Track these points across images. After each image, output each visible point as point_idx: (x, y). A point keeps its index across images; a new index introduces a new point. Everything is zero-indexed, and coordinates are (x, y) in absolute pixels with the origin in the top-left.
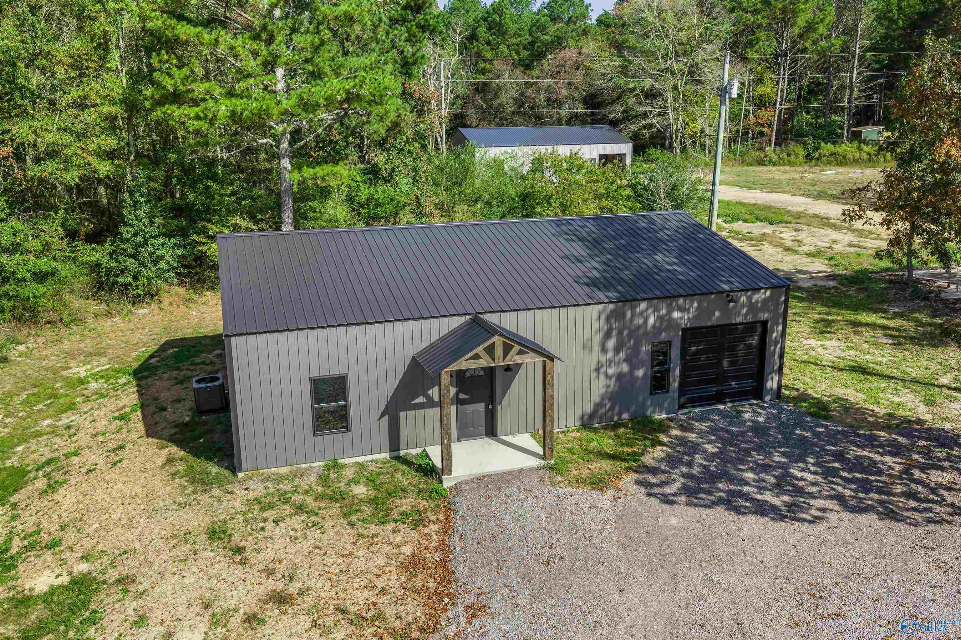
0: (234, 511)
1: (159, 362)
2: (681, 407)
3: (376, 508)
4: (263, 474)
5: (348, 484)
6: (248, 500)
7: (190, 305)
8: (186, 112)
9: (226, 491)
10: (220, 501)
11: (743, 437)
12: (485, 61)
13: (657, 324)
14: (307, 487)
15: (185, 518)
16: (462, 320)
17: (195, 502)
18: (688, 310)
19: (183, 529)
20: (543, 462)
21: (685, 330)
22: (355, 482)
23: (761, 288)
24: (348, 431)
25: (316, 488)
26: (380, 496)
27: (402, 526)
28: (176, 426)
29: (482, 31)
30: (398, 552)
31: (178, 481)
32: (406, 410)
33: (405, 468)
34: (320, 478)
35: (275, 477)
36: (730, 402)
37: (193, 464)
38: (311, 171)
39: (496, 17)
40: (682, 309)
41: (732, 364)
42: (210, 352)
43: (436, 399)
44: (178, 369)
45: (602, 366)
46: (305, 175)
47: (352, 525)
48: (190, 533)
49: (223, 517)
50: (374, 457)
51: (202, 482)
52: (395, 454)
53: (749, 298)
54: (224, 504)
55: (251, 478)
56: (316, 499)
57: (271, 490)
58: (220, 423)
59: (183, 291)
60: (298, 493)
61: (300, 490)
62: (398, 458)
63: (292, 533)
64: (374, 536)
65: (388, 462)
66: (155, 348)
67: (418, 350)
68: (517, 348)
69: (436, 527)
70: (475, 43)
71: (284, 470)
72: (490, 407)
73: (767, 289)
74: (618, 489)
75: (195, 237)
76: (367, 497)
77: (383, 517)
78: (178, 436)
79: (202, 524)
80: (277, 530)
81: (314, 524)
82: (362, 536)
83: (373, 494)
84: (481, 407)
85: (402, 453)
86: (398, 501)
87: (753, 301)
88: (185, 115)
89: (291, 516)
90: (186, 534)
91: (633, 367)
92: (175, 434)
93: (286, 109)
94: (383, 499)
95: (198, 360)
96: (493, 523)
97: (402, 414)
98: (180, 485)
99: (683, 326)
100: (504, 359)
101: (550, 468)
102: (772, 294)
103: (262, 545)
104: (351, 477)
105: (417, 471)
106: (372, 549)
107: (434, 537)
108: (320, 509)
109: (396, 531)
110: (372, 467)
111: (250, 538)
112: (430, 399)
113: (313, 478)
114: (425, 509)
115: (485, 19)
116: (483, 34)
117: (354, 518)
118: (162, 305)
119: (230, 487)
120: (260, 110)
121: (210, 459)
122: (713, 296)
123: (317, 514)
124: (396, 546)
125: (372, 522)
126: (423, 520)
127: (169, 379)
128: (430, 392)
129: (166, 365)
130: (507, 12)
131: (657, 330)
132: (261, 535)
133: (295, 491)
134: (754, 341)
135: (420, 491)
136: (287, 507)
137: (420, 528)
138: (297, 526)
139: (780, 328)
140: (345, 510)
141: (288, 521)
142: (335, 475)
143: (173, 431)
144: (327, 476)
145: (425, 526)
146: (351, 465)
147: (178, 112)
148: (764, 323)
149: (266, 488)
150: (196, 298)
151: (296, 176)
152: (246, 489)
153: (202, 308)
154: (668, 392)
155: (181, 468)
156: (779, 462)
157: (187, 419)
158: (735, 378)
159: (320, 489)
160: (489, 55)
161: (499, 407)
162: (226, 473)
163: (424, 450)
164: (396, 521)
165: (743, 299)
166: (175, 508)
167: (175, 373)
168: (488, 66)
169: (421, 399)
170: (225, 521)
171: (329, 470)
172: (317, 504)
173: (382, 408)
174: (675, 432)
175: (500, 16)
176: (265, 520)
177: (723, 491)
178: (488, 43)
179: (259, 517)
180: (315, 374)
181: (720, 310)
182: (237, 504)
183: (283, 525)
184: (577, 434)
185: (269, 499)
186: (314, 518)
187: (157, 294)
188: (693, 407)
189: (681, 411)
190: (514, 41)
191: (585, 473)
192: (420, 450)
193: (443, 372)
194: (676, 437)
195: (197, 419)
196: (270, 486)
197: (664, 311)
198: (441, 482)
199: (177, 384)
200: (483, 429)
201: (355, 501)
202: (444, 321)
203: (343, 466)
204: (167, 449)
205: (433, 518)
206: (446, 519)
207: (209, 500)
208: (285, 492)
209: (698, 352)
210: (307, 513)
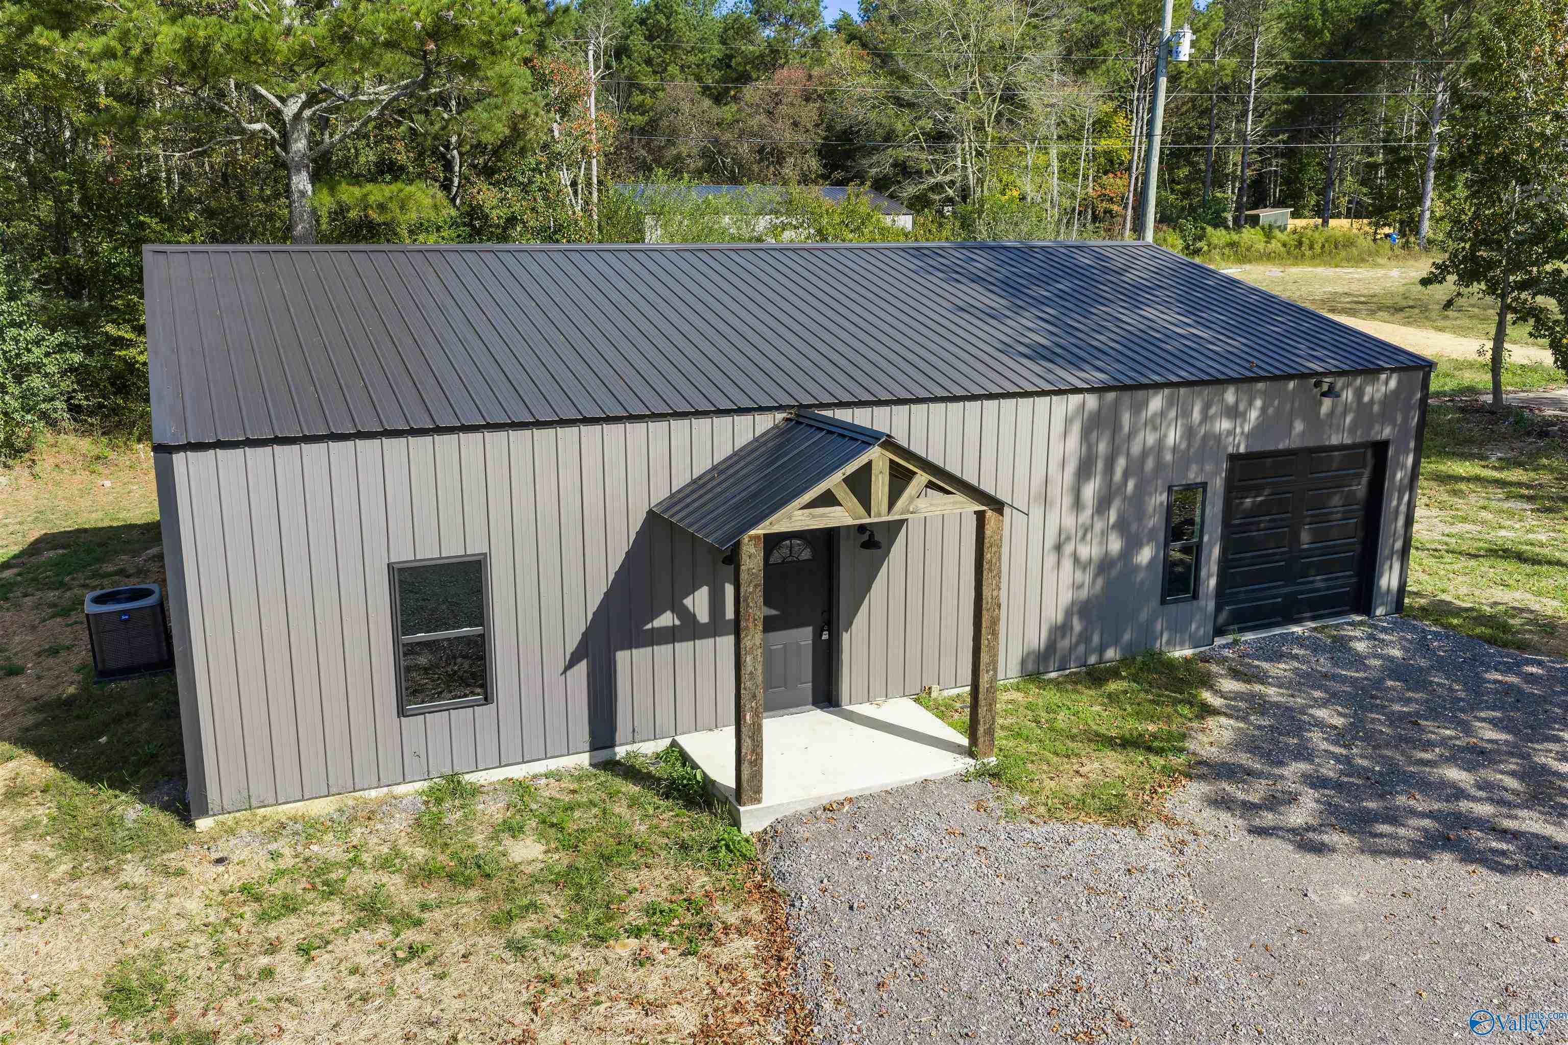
0: (183, 924)
1: (19, 574)
2: (1219, 631)
3: (577, 899)
4: (265, 819)
5: (495, 837)
6: (223, 893)
7: (100, 468)
8: (81, 46)
9: (166, 871)
10: (145, 895)
11: (1378, 689)
12: (643, 92)
13: (1184, 446)
14: (385, 849)
15: (43, 950)
16: (765, 423)
17: (75, 905)
18: (1243, 416)
19: (35, 984)
20: (972, 762)
21: (1234, 458)
22: (515, 831)
23: (1382, 370)
24: (487, 700)
25: (407, 850)
26: (581, 863)
27: (654, 947)
28: (38, 709)
29: (638, 42)
30: (662, 1024)
31: (29, 846)
32: (630, 647)
33: (633, 789)
34: (418, 823)
35: (299, 827)
36: (1313, 619)
37: (77, 801)
38: (357, 191)
39: (661, 18)
40: (1233, 413)
41: (1318, 535)
42: (135, 553)
43: (703, 616)
44: (62, 585)
45: (1068, 539)
46: (344, 197)
47: (518, 948)
48: (53, 997)
49: (153, 942)
50: (553, 764)
51: (98, 846)
52: (603, 755)
53: (1359, 394)
54: (157, 906)
55: (231, 832)
56: (412, 879)
57: (287, 862)
58: (153, 697)
59: (85, 445)
60: (362, 866)
61: (366, 858)
62: (611, 766)
63: (352, 983)
64: (583, 979)
65: (589, 778)
66: (15, 549)
67: (661, 493)
68: (922, 478)
69: (749, 944)
70: (625, 60)
71: (320, 807)
72: (825, 636)
73: (1393, 370)
74: (1169, 821)
75: (110, 329)
76: (549, 869)
77: (598, 922)
78: (43, 730)
79: (91, 968)
80: (310, 975)
81: (413, 952)
82: (551, 980)
83: (561, 860)
84: (804, 636)
85: (621, 752)
86: (631, 875)
87: (1366, 399)
88: (81, 52)
89: (345, 932)
90: (40, 1000)
91: (1132, 544)
92: (37, 726)
93: (304, 45)
94: (591, 871)
95: (110, 568)
96: (898, 926)
97: (622, 657)
98: (34, 857)
99: (1230, 450)
100: (891, 505)
101: (993, 775)
102: (1399, 382)
103: (266, 1022)
104: (499, 818)
105: (667, 796)
106: (585, 1018)
107: (751, 974)
108: (424, 907)
109: (641, 960)
110: (549, 791)
111: (230, 1004)
112: (687, 617)
113: (399, 824)
114: (707, 895)
115: (643, 22)
116: (639, 46)
117: (521, 928)
118: (37, 469)
119: (174, 858)
120: (246, 42)
121: (120, 785)
122: (1291, 385)
123: (418, 923)
124: (649, 1009)
125: (572, 938)
126: (710, 927)
127: (37, 606)
128: (688, 602)
129: (35, 579)
130: (680, 10)
131: (1183, 458)
132: (261, 994)
133: (353, 861)
134: (1360, 488)
135: (684, 847)
136: (334, 905)
137: (706, 948)
138: (364, 961)
139: (1410, 460)
140: (494, 908)
141: (339, 946)
142: (458, 815)
143: (30, 720)
144: (437, 819)
145: (717, 943)
146: (495, 789)
147: (62, 48)
148: (1380, 448)
149: (275, 856)
150: (112, 455)
151: (326, 201)
152: (220, 861)
153: (126, 475)
154: (1195, 597)
155: (43, 812)
156: (1495, 742)
157: (71, 690)
158: (1322, 568)
159: (420, 853)
160: (649, 82)
161: (846, 637)
162: (166, 820)
163: (674, 744)
164: (637, 932)
165: (1348, 395)
166: (15, 923)
167: (52, 595)
168: (649, 101)
169: (666, 620)
170: (157, 955)
171: (439, 801)
172: (417, 894)
173: (572, 645)
174: (1229, 685)
175: (668, 18)
176: (273, 948)
177: (1423, 815)
178: (649, 62)
179: (256, 939)
180: (403, 554)
181: (1304, 420)
182: (193, 906)
183: (323, 958)
184: (1018, 696)
185: (280, 888)
186: (411, 936)
187: (29, 448)
188: (1242, 630)
189: (1219, 641)
190: (692, 59)
191: (1075, 786)
192: (662, 745)
193: (746, 539)
194: (1238, 696)
195: (95, 690)
196: (287, 851)
197: (1196, 415)
198: (736, 822)
199: (54, 616)
200: (807, 687)
201: (519, 883)
202: (723, 423)
203: (476, 791)
204: (11, 765)
205: (733, 919)
206: (771, 920)
207: (115, 896)
208: (327, 866)
209: (1257, 510)
210: (391, 921)
